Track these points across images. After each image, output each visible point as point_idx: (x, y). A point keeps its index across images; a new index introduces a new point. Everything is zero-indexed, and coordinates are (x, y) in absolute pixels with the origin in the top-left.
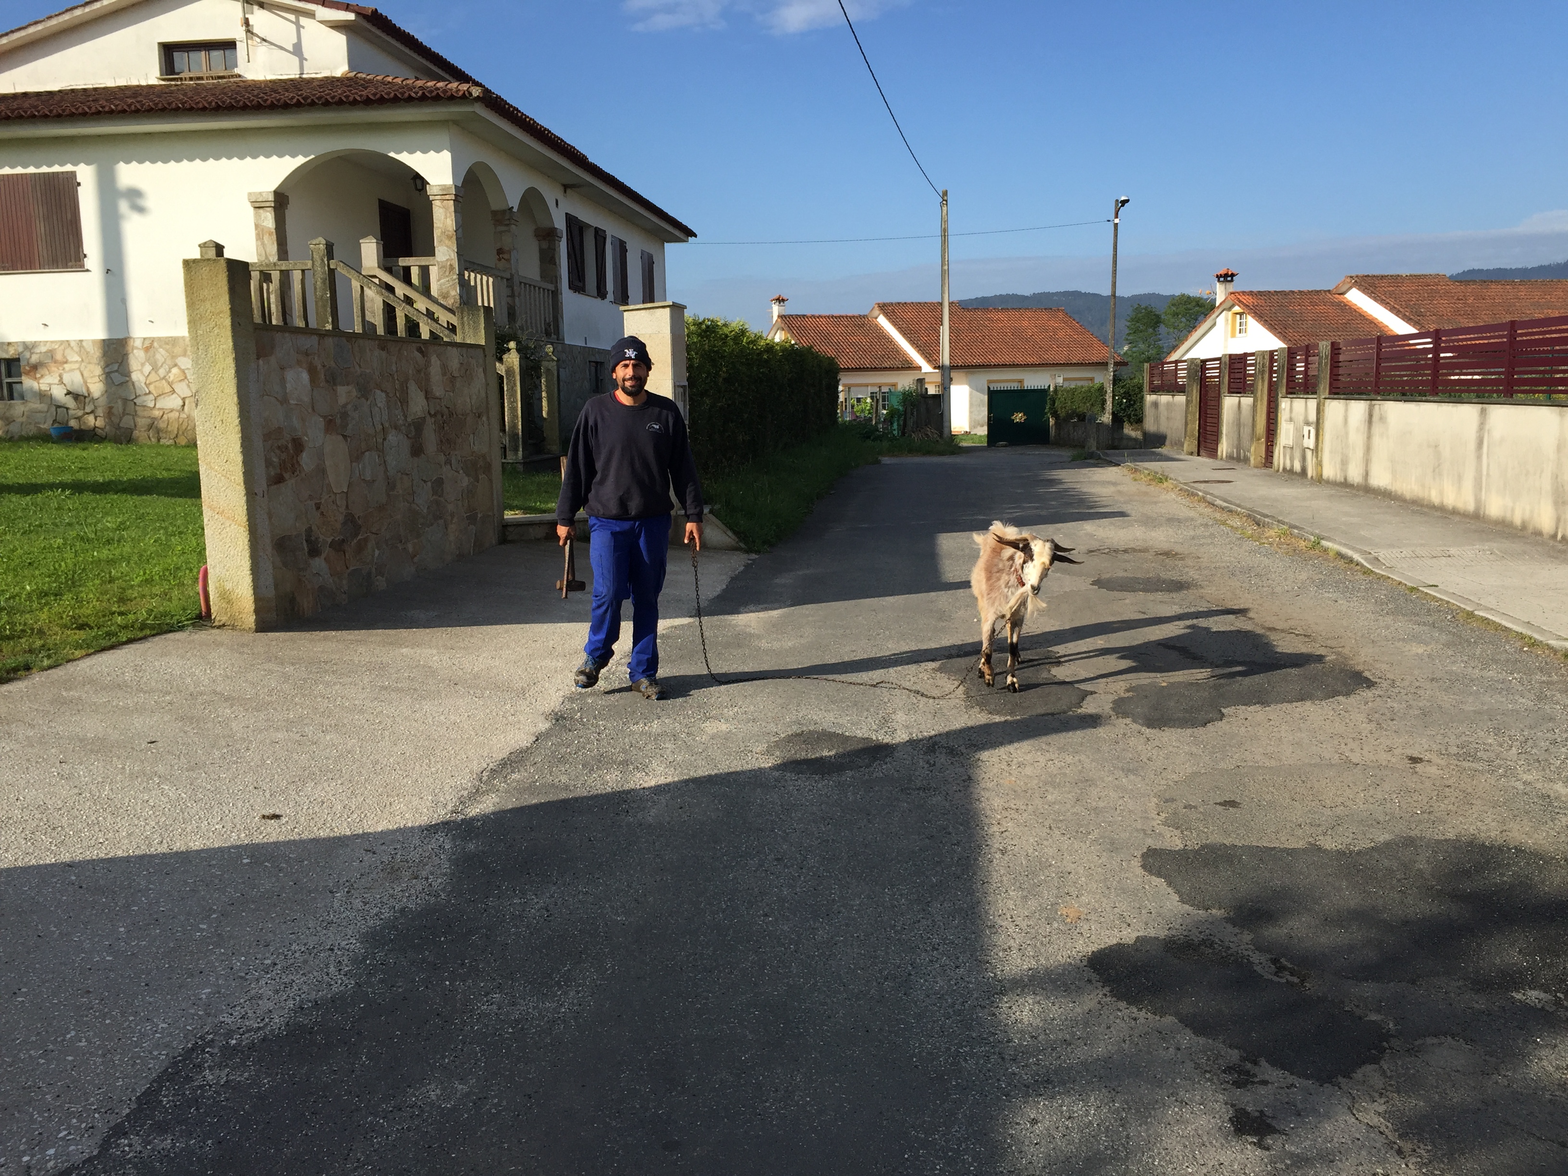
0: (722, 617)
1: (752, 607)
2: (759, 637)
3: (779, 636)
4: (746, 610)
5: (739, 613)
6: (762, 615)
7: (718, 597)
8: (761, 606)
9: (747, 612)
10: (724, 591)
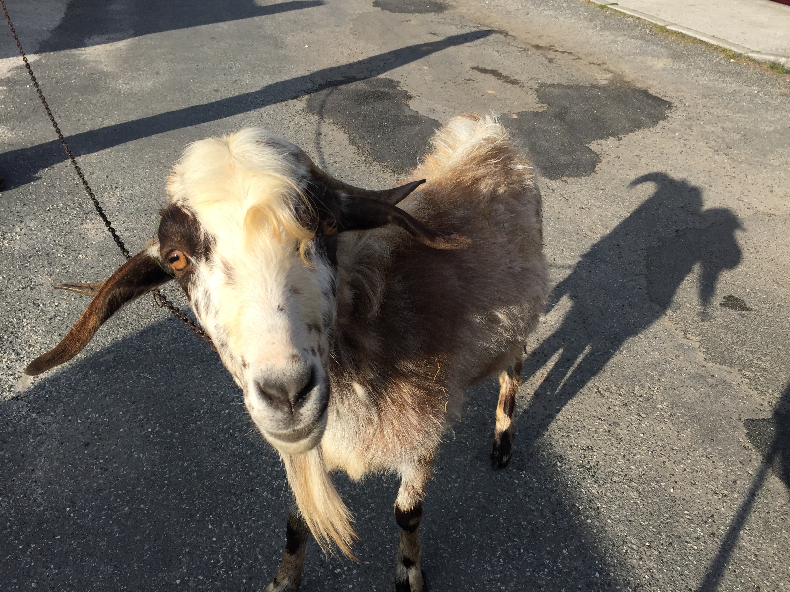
0: (68, 52)
1: (95, 38)
2: (114, 76)
3: (135, 75)
4: (91, 41)
5: (84, 45)
6: (109, 47)
7: (60, 27)
8: (106, 36)
9: (93, 45)
10: (65, 20)
